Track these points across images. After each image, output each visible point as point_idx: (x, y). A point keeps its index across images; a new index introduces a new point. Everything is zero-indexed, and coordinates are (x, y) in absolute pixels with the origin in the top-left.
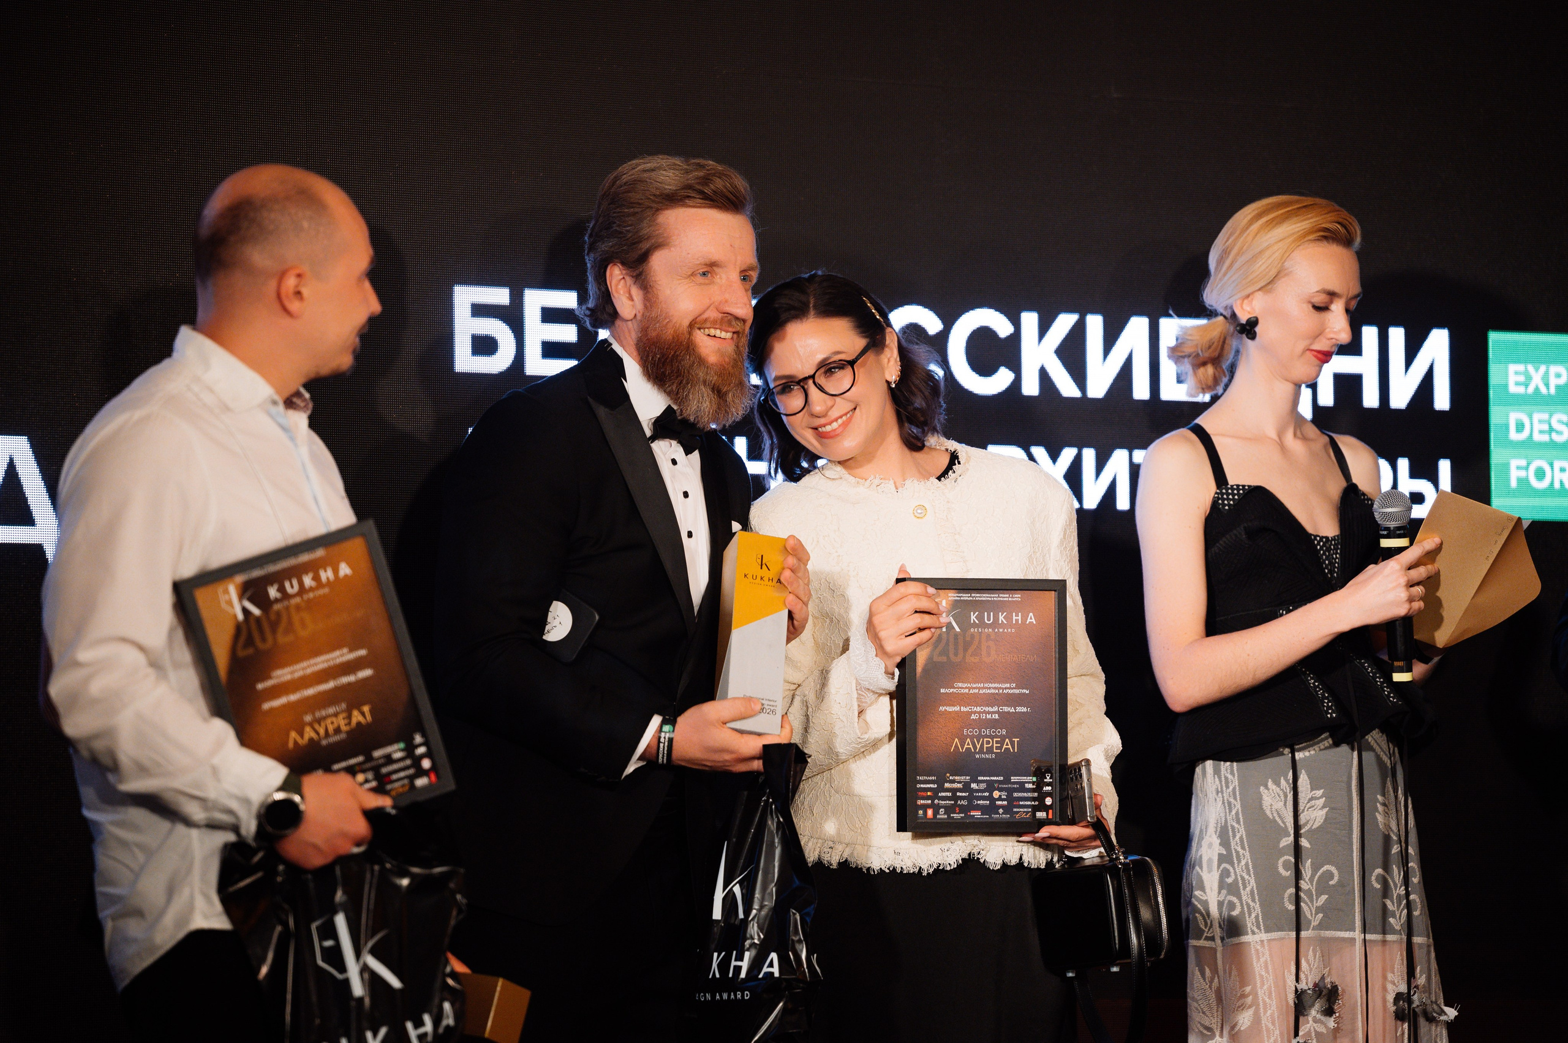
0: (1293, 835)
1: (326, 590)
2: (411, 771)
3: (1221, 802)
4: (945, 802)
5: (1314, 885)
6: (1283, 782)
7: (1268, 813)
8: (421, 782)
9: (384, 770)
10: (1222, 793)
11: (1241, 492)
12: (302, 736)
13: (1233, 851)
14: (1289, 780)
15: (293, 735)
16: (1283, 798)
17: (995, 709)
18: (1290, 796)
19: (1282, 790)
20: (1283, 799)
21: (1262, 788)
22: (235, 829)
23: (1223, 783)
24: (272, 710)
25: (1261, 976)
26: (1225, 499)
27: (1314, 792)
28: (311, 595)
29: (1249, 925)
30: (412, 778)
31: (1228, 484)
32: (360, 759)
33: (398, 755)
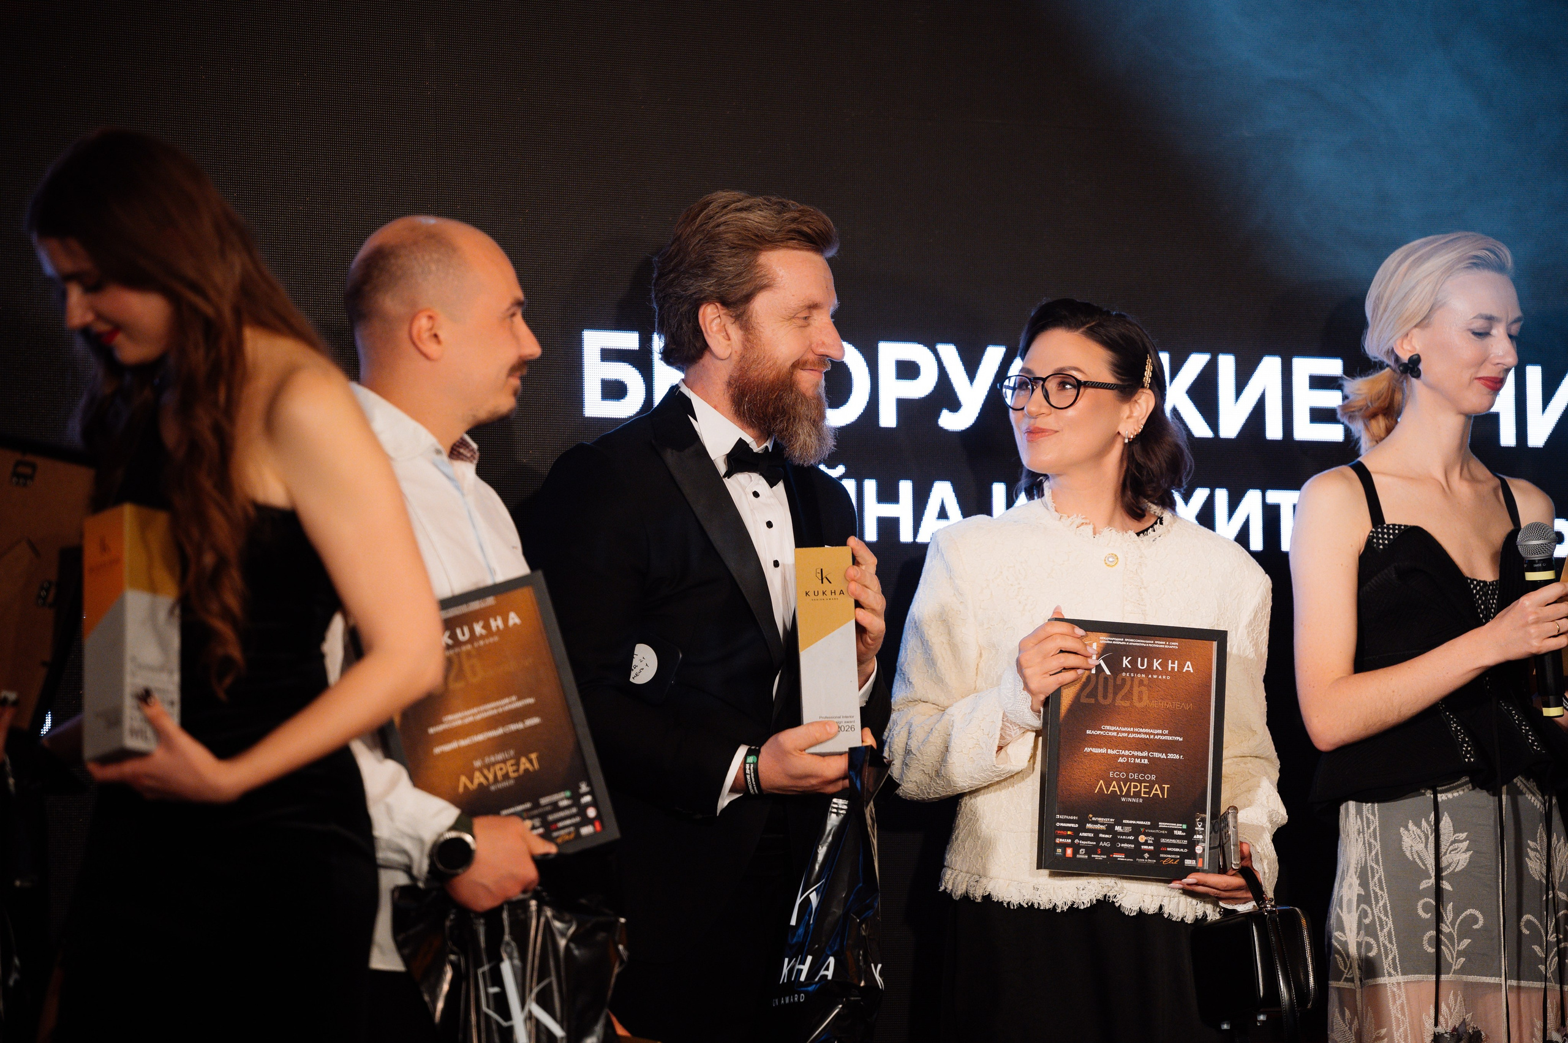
0: (1434, 877)
1: (496, 639)
2: (577, 819)
3: (1362, 843)
4: (1086, 843)
5: (1456, 929)
6: (1424, 823)
7: (1408, 854)
8: (586, 830)
9: (551, 818)
10: (1364, 834)
11: (1397, 531)
12: (472, 781)
13: (1372, 892)
14: (1431, 821)
15: (463, 779)
16: (1423, 839)
17: (1145, 754)
18: (1432, 838)
19: (1424, 831)
20: (1424, 841)
21: (1402, 829)
22: (408, 869)
23: (1365, 823)
24: (443, 754)
25: (1397, 1019)
26: (1380, 538)
27: (1457, 835)
28: (481, 643)
29: (1386, 967)
30: (578, 826)
31: (1385, 523)
32: (528, 805)
33: (565, 803)
